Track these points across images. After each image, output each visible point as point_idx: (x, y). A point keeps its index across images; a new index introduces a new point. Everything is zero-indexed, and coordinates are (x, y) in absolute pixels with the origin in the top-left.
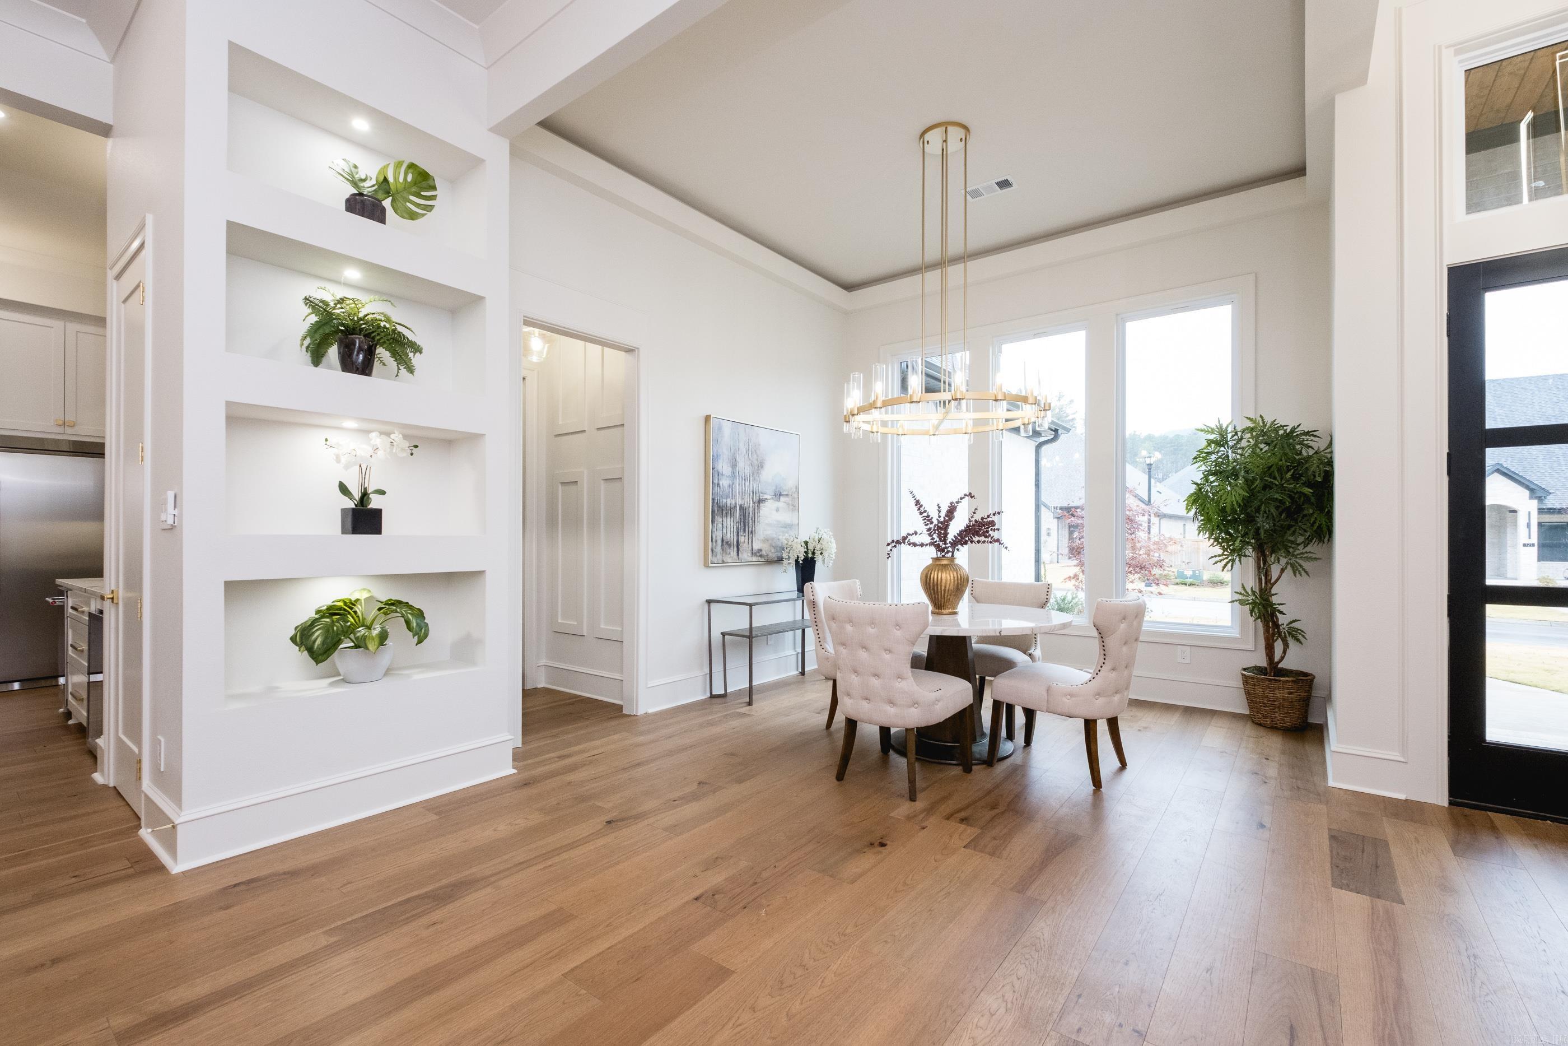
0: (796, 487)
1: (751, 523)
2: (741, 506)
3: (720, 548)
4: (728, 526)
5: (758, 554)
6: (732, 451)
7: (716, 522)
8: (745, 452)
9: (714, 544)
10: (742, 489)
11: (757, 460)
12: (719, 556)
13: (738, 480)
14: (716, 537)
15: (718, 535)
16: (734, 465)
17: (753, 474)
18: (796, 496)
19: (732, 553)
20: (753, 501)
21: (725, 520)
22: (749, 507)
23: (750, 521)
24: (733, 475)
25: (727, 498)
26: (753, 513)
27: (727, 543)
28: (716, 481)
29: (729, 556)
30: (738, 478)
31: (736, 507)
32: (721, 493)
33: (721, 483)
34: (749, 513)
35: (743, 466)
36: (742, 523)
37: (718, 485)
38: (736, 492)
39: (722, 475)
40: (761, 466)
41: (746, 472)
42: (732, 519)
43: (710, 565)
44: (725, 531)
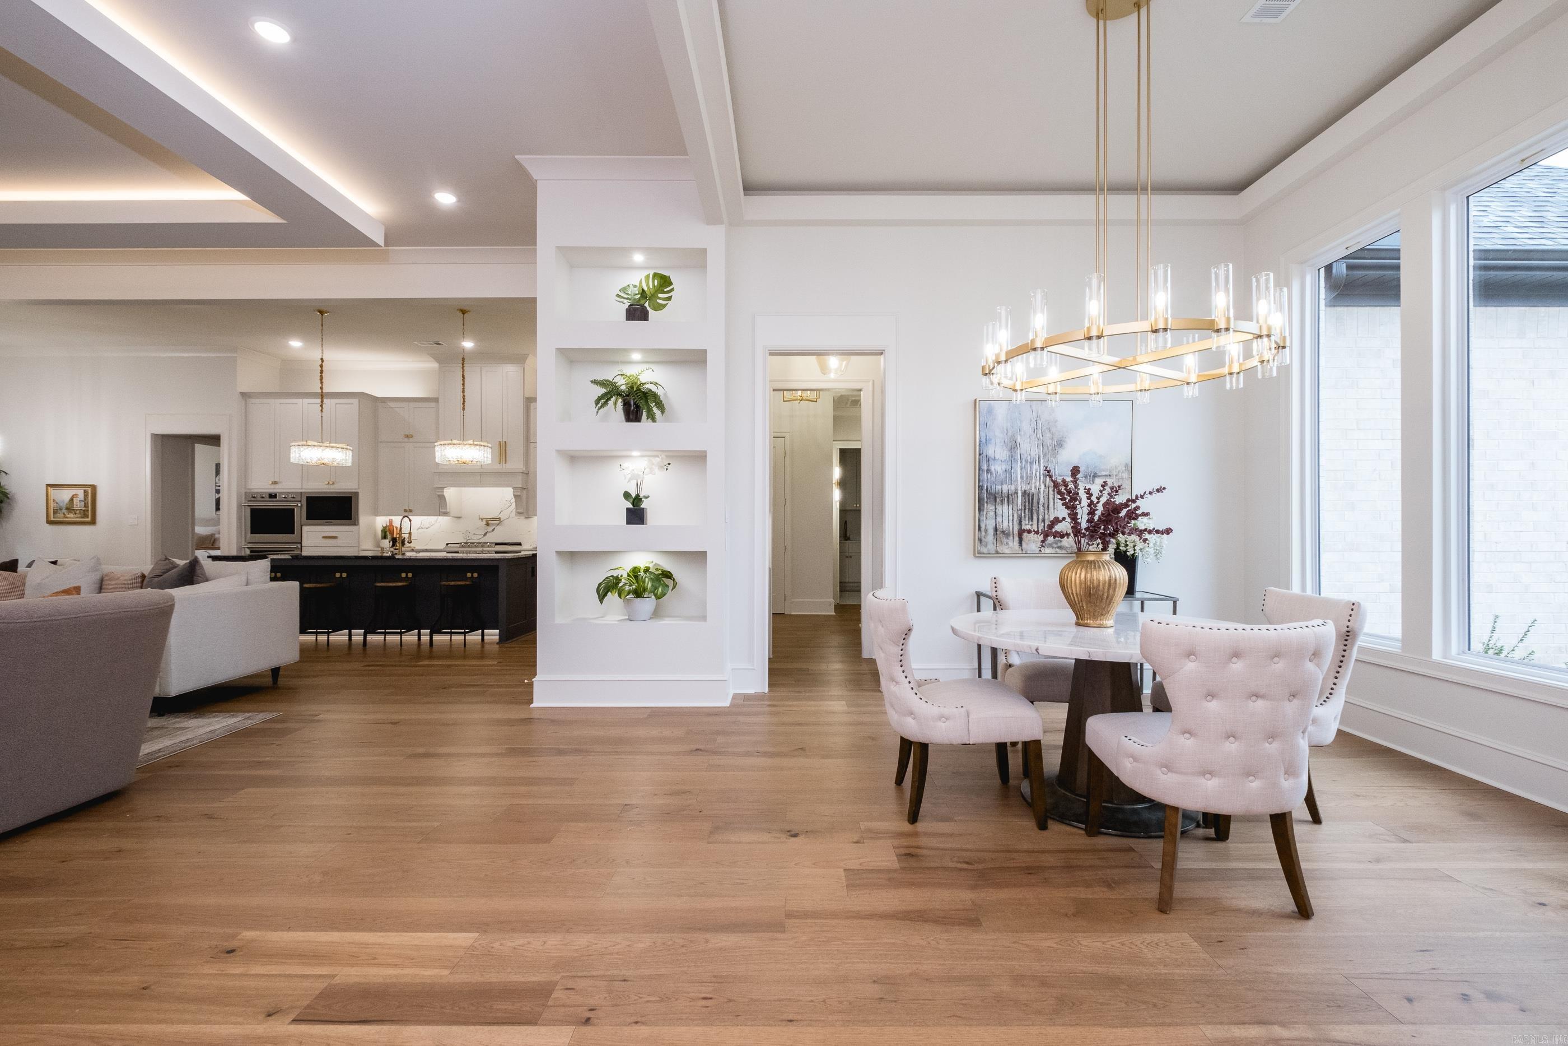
0: (1126, 466)
1: (1042, 511)
2: (1024, 493)
3: (993, 537)
4: (1007, 516)
5: (1055, 546)
6: (1010, 433)
7: (985, 510)
8: (1031, 432)
9: (983, 533)
10: (1027, 473)
11: (1052, 439)
12: (991, 548)
13: (1019, 463)
14: (986, 526)
15: (990, 524)
16: (1013, 446)
17: (1044, 455)
18: (1125, 475)
19: (1011, 544)
20: (1045, 486)
21: (999, 508)
22: (1039, 492)
23: (1041, 508)
24: (1012, 458)
25: (1002, 484)
26: (1046, 499)
27: (1003, 532)
28: (985, 467)
29: (1007, 546)
30: (1019, 461)
31: (1016, 493)
32: (993, 479)
33: (992, 468)
34: (1039, 499)
35: (1027, 446)
36: (1027, 511)
37: (988, 471)
38: (1017, 477)
39: (994, 459)
40: (1060, 444)
41: (1033, 454)
42: (1011, 506)
43: (977, 555)
44: (999, 519)
